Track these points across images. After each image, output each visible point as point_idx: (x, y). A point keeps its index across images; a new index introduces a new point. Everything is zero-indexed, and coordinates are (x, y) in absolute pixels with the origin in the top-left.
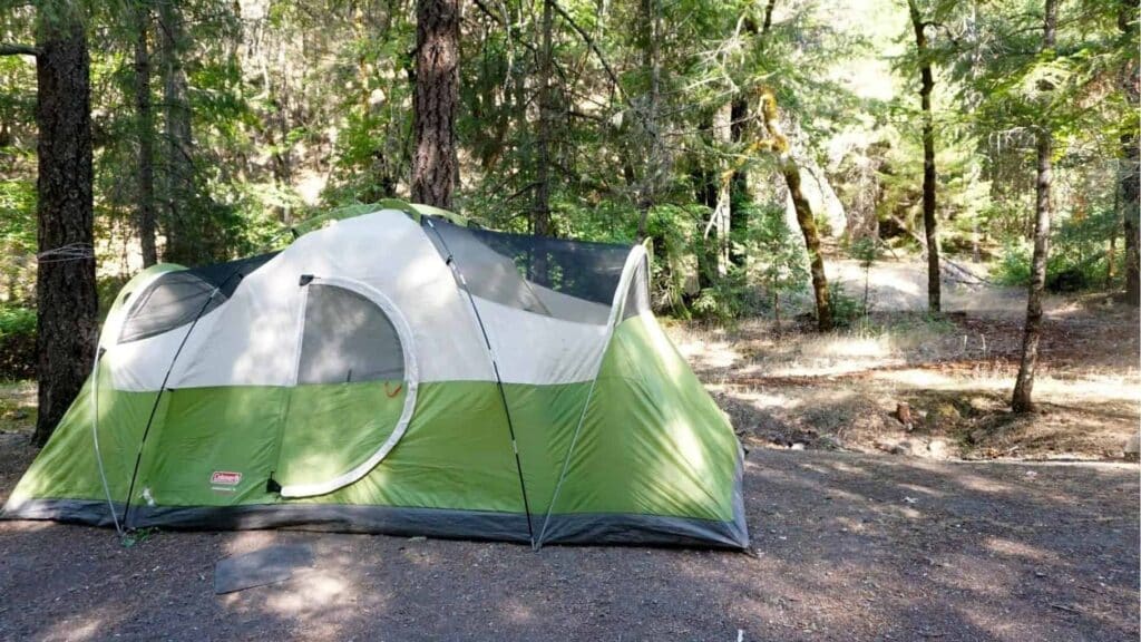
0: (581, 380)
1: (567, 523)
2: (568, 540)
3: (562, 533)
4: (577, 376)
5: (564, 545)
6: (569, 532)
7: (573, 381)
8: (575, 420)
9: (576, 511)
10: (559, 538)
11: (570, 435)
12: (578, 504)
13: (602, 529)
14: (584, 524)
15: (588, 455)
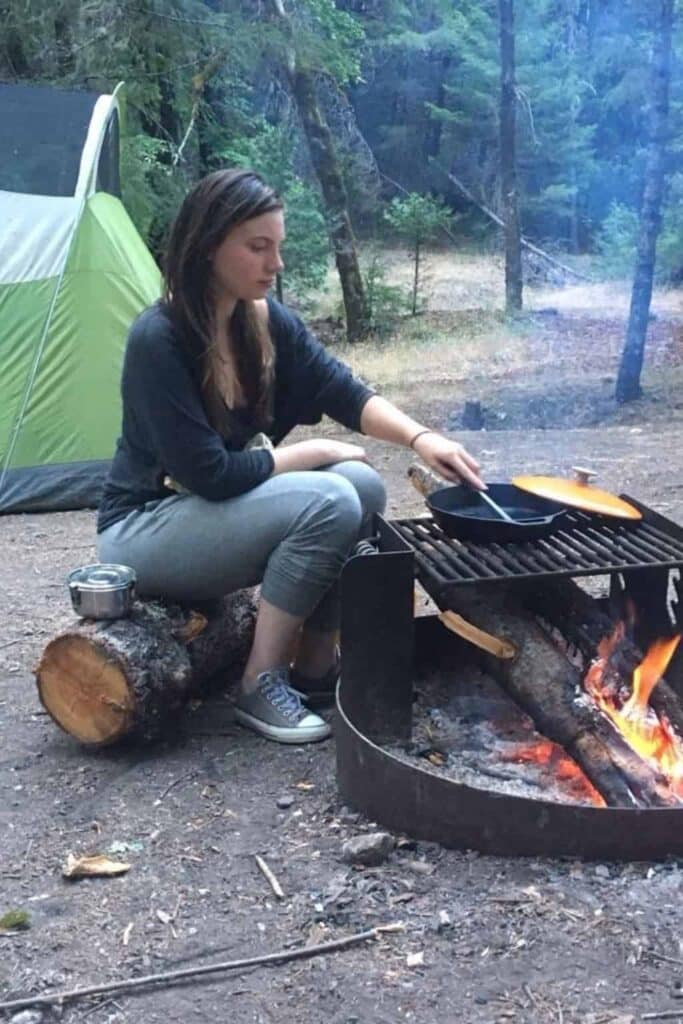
0: (40, 277)
1: (32, 479)
2: (35, 505)
3: (25, 495)
4: (33, 272)
5: (29, 512)
6: (36, 492)
7: (28, 279)
8: (38, 330)
9: (46, 461)
10: (23, 502)
11: (31, 354)
12: (48, 452)
13: (84, 485)
14: (59, 479)
15: (57, 383)
